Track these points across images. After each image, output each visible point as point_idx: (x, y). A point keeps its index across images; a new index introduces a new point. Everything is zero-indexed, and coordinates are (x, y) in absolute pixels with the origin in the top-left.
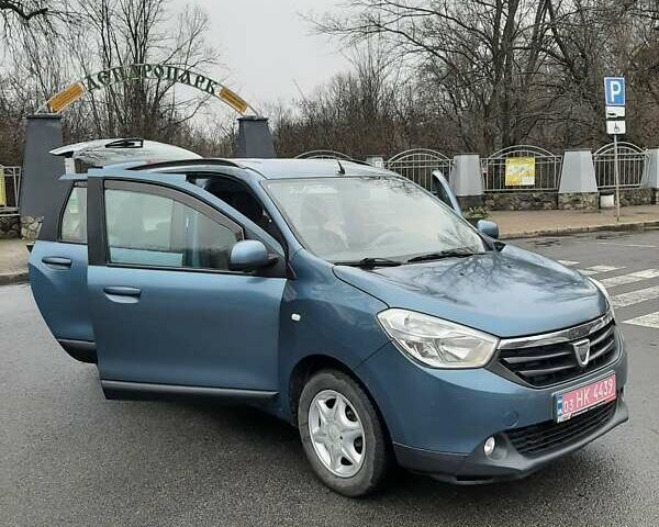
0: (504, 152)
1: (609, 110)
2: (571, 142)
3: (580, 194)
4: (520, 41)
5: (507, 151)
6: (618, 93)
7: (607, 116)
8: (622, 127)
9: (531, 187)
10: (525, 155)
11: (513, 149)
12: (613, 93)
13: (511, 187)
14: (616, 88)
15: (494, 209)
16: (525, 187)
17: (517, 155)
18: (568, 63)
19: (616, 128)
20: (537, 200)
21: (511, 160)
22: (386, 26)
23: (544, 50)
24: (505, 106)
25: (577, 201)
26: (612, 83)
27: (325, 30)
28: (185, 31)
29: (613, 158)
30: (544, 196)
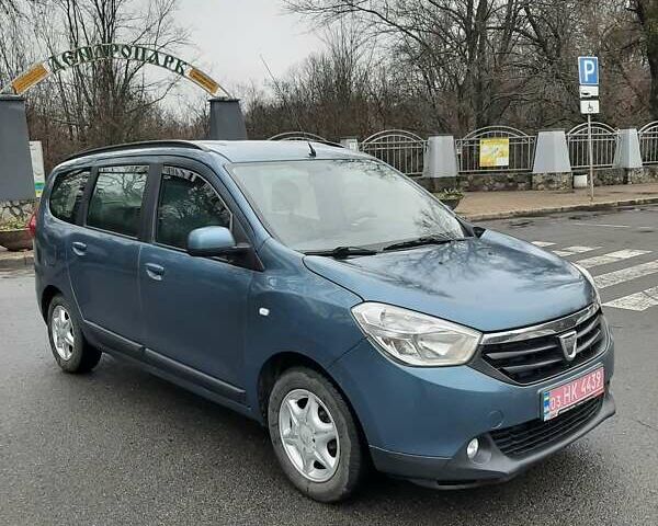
0: (478, 133)
1: (583, 89)
2: (544, 123)
3: (554, 174)
4: (493, 22)
5: (481, 132)
6: (592, 72)
7: (581, 96)
8: (595, 107)
9: (505, 167)
10: (499, 135)
11: (486, 130)
12: (587, 73)
13: (486, 168)
14: (589, 67)
15: (468, 190)
16: (499, 167)
17: (491, 136)
18: (540, 43)
19: (590, 107)
20: (510, 180)
21: (485, 141)
22: (359, 5)
23: (517, 30)
24: (479, 86)
25: (551, 181)
26: (586, 62)
27: (296, 9)
28: (154, 10)
29: (586, 137)
30: (518, 176)
